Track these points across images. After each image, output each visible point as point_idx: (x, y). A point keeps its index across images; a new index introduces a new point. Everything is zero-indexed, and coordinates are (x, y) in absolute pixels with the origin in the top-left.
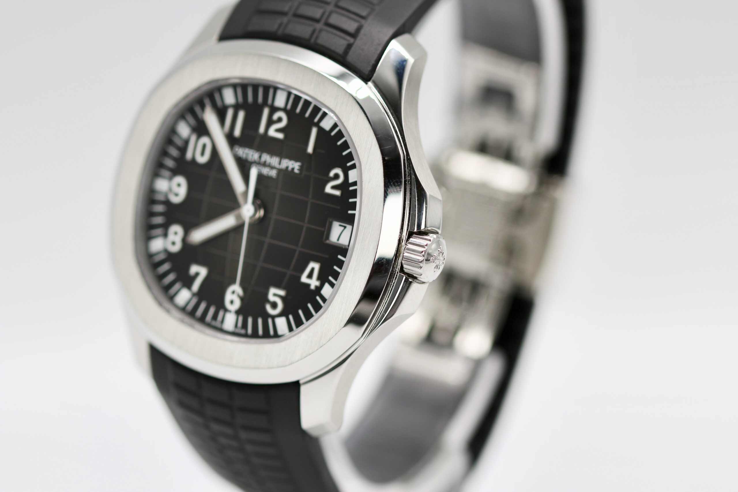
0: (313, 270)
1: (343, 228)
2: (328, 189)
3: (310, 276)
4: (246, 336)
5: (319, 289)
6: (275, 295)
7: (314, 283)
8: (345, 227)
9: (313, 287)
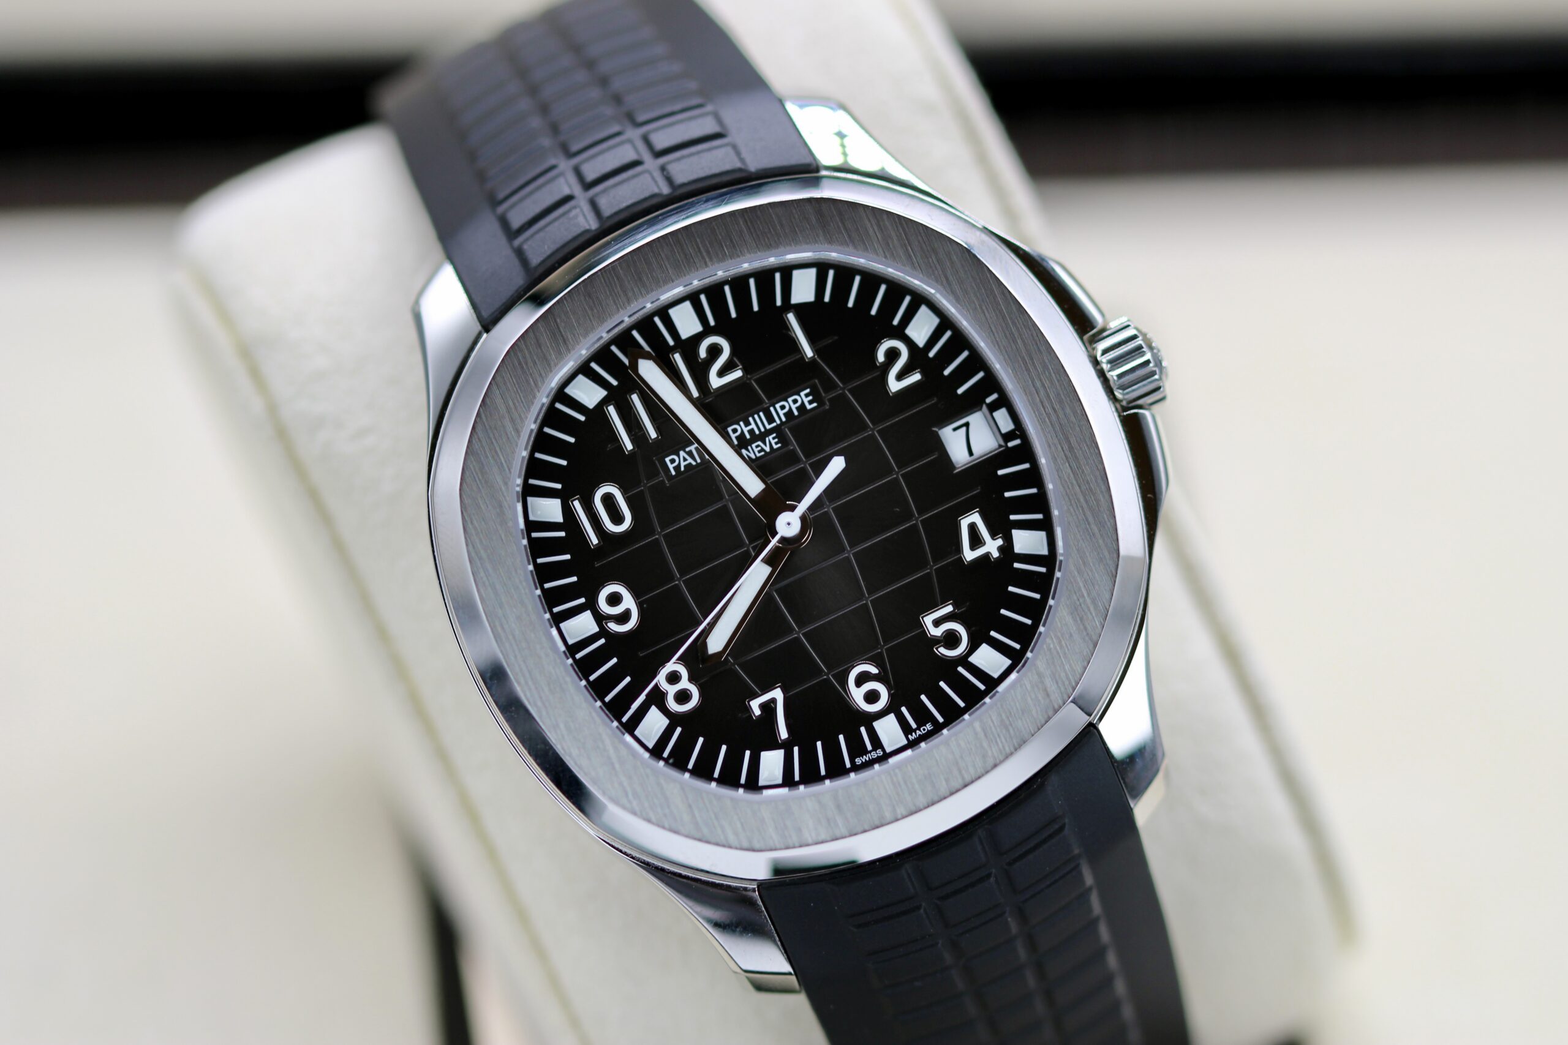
0: (973, 527)
1: (964, 429)
2: (894, 385)
3: (976, 541)
4: (938, 728)
5: (1007, 549)
6: (937, 623)
7: (992, 546)
8: (967, 425)
9: (996, 554)
